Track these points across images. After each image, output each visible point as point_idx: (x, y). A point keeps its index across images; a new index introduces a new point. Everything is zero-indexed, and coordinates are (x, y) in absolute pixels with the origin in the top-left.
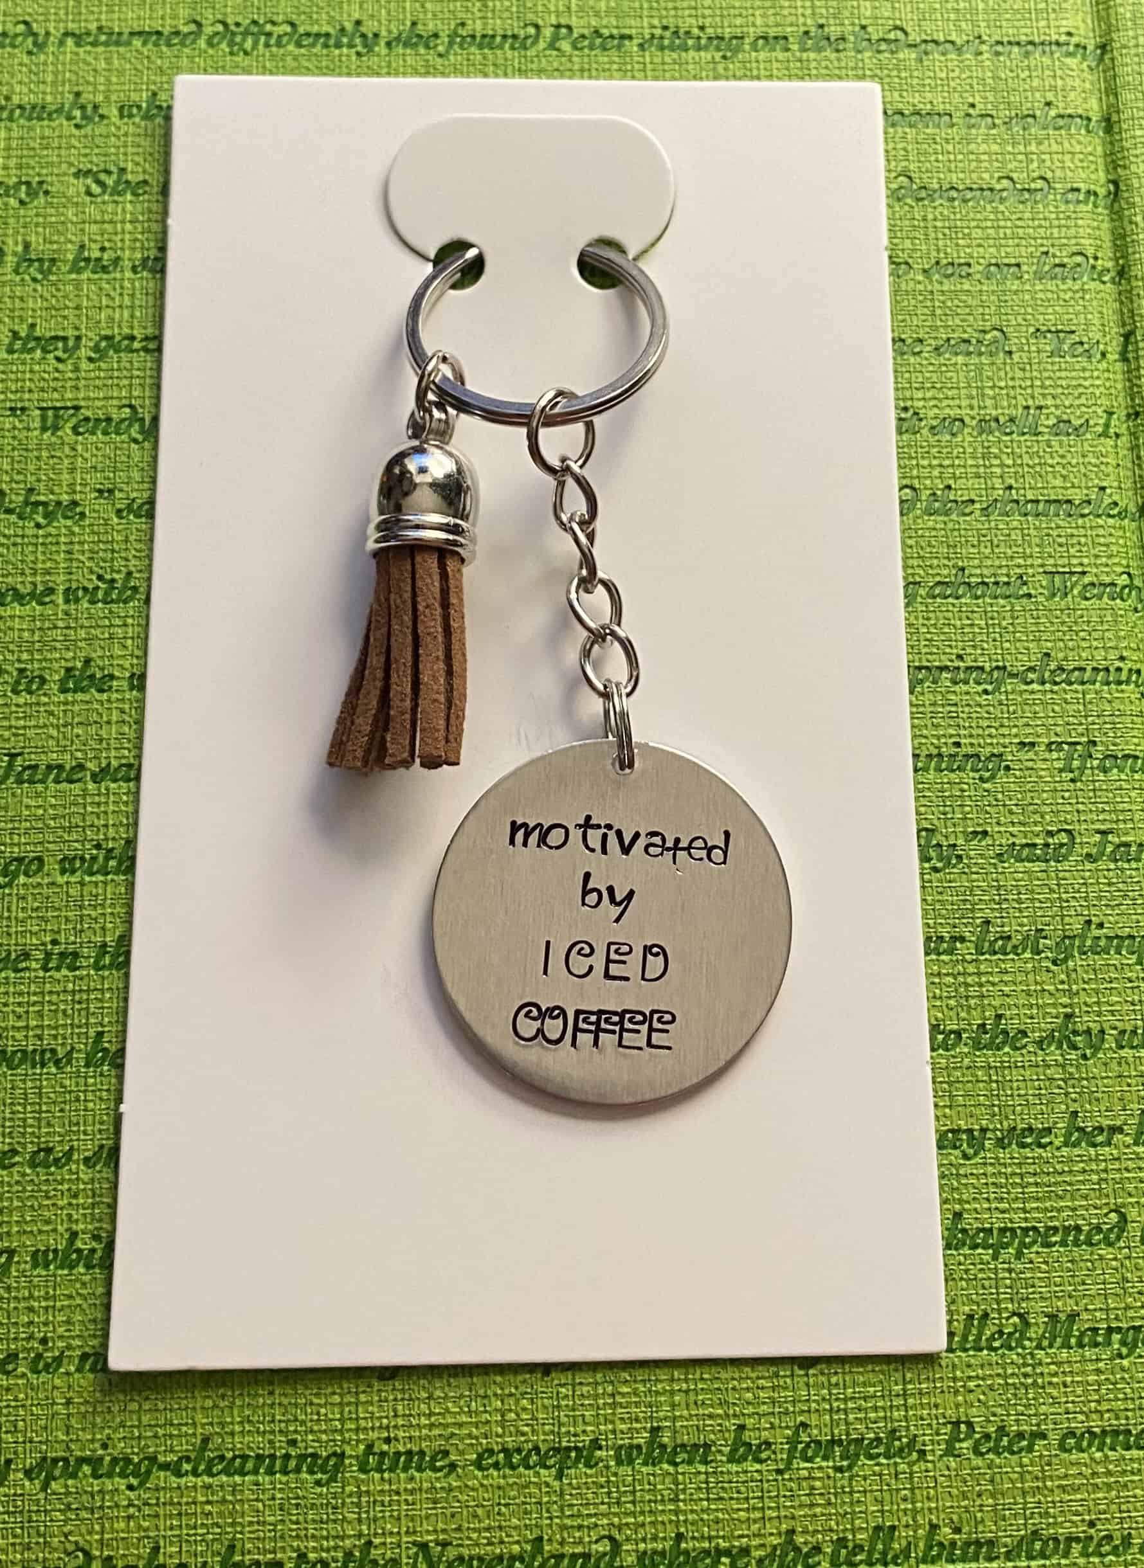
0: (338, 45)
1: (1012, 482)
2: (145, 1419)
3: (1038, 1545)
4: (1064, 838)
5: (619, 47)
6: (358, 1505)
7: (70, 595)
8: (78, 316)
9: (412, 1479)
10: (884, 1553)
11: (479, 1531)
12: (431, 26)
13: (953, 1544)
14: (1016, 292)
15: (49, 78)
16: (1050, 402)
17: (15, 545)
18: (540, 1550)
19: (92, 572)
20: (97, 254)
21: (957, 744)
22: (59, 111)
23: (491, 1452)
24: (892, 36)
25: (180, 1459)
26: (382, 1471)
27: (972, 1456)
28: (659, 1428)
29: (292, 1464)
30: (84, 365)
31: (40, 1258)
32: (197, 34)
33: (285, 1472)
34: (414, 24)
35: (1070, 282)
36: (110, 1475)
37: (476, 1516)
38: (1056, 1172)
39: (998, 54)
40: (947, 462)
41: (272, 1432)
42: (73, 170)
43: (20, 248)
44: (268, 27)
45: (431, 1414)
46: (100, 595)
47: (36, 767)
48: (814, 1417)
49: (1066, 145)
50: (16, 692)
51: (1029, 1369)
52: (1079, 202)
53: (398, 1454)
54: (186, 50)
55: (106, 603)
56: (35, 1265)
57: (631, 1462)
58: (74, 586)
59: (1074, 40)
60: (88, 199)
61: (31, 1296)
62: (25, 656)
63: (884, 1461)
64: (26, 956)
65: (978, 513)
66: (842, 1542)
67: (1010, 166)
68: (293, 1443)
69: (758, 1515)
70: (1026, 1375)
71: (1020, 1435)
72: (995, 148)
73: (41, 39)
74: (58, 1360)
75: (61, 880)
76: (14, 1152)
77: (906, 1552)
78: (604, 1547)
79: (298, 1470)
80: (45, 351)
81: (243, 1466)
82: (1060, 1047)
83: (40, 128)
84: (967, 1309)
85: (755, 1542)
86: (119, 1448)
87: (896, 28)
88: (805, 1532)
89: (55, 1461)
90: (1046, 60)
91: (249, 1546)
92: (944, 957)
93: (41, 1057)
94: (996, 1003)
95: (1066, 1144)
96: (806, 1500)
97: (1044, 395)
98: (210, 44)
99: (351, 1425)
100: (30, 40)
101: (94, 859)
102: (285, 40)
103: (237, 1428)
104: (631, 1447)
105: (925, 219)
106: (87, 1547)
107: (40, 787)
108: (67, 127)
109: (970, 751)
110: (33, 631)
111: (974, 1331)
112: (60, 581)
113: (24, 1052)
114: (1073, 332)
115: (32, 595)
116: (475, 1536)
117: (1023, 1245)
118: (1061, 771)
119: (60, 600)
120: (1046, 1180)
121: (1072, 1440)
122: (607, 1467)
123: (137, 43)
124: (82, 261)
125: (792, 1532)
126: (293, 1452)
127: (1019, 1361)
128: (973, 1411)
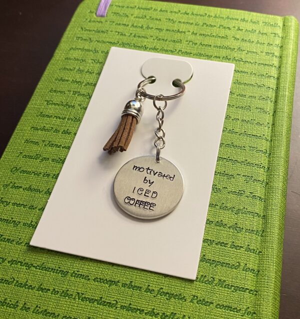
1: (246, 131)
4: (243, 192)
5: (189, 55)
6: (68, 282)
8: (84, 79)
9: (80, 280)
11: (90, 293)
14: (254, 101)
15: (91, 46)
16: (257, 119)
17: (62, 110)
18: (101, 300)
19: (73, 116)
21: (225, 172)
22: (91, 51)
23: (97, 278)
24: (240, 60)
25: (37, 266)
26: (75, 277)
27: (196, 303)
28: (132, 282)
29: (58, 271)
30: (83, 86)
31: (24, 224)
32: (118, 43)
33: (56, 273)
34: (155, 47)
35: (265, 101)
36: (23, 266)
37: (91, 290)
38: (227, 252)
39: (259, 65)
40: (234, 125)
41: (56, 265)
42: (91, 59)
43: (78, 68)
44: (130, 44)
45: (88, 268)
46: (74, 120)
47: (53, 144)
48: (165, 287)
49: (269, 80)
50: (54, 132)
52: (269, 89)
53: (79, 274)
54: (115, 45)
57: (125, 287)
58: (70, 118)
59: (274, 65)
60: (92, 63)
61: (20, 230)
62: (57, 127)
63: (177, 299)
64: (41, 174)
65: (238, 134)
66: (164, 314)
67: (258, 82)
69: (147, 304)
70: (211, 290)
71: (208, 302)
72: (255, 79)
73: (92, 41)
74: (21, 243)
75: (51, 162)
78: (114, 302)
79: (59, 273)
80: (77, 83)
81: (49, 270)
82: (233, 229)
83: (87, 53)
84: (202, 274)
85: (146, 309)
86: (27, 261)
87: (241, 58)
88: (157, 310)
89: (14, 261)
90: (268, 67)
91: (45, 285)
92: (213, 208)
93: (37, 190)
94: (222, 218)
95: (230, 247)
96: (159, 303)
99: (71, 267)
100: (90, 41)
101: (58, 160)
102: (132, 46)
103: (50, 262)
104: (125, 284)
105: (239, 87)
107: (53, 148)
109: (227, 173)
110: (60, 124)
111: (203, 279)
112: (67, 117)
113: (34, 189)
114: (264, 109)
115: (62, 118)
117: (217, 264)
118: (245, 180)
120: (224, 253)
121: (218, 306)
122: (120, 287)
124: (88, 72)
125: (154, 309)
126: (59, 269)
127: (211, 287)
128: (199, 295)
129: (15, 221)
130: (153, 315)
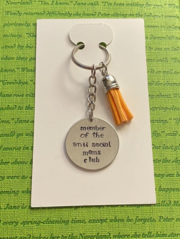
0: (66, 15)
1: (168, 81)
2: (39, 215)
3: (173, 235)
4: (176, 132)
5: (108, 16)
6: (71, 228)
7: (26, 95)
8: (27, 55)
9: (79, 224)
10: (150, 236)
11: (89, 232)
12: (80, 12)
13: (160, 235)
14: (169, 53)
15: (22, 20)
16: (174, 69)
17: (18, 88)
18: (98, 235)
19: (30, 92)
20: (29, 46)
21: (160, 119)
22: (24, 24)
23: (91, 220)
24: (150, 15)
25: (44, 221)
26: (75, 223)
27: (163, 221)
28: (116, 217)
29: (61, 222)
30: (28, 62)
31: (23, 192)
32: (44, 13)
33: (60, 223)
34: (77, 12)
35: (177, 52)
36: (33, 224)
37: (89, 230)
38: (175, 180)
39: (165, 18)
40: (158, 78)
41: (58, 217)
42: (26, 33)
43: (18, 45)
44: (55, 12)
45: (82, 215)
46: (31, 95)
47: (22, 121)
48: (139, 215)
49: (176, 31)
50: (19, 110)
51: (171, 209)
52: (178, 40)
53: (77, 220)
54: (43, 16)
55: (32, 97)
56: (22, 193)
57: (112, 222)
58: (27, 94)
59: (177, 16)
60: (28, 37)
61: (22, 198)
62: (20, 104)
63: (149, 222)
64: (21, 148)
65: (163, 85)
66: (143, 234)
67: (168, 34)
68: (61, 219)
69: (131, 230)
70: (171, 210)
71: (170, 219)
72: (165, 31)
73: (21, 14)
74: (26, 207)
75: (26, 137)
76: (19, 176)
77: (153, 236)
78: (108, 234)
79: (62, 223)
80: (22, 60)
81: (54, 222)
82: (175, 162)
83: (21, 27)
84: (162, 200)
85: (131, 234)
86: (35, 220)
87: (150, 14)
88: (138, 232)
89: (25, 222)
90: (173, 19)
91: (55, 234)
92: (158, 149)
93: (23, 163)
94: (166, 156)
95: (176, 176)
96: (138, 228)
97: (173, 68)
98: (46, 15)
99: (70, 216)
100: (19, 14)
101: (31, 134)
102: (58, 14)
103: (53, 217)
104: (112, 219)
105: (155, 42)
106: (30, 234)
107: (22, 123)
108: (25, 27)
109: (162, 120)
110: (21, 101)
111: (163, 203)
112: (25, 93)
113: (20, 162)
114: (177, 59)
115: (21, 95)
116: (88, 232)
117: (170, 191)
118: (175, 123)
119: (25, 96)
120: (173, 182)
121: (178, 220)
122: (108, 222)
123: (35, 14)
124: (27, 47)
125: (136, 232)
126: (61, 220)
127: (170, 208)
128: (163, 215)
129: (15, 191)
130: (137, 237)
